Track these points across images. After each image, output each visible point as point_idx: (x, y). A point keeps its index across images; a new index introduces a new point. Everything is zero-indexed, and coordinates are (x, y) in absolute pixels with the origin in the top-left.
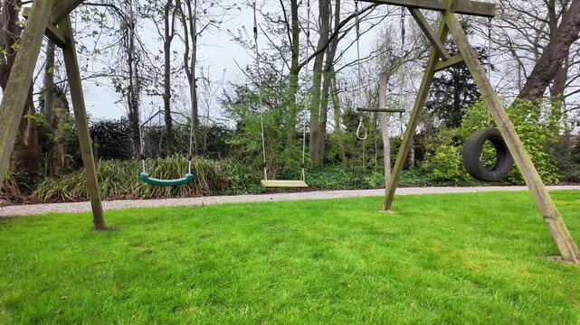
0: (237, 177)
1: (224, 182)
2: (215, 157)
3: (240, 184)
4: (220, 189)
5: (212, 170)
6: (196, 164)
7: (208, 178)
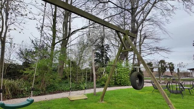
0: (26, 88)
1: (19, 91)
2: (14, 79)
3: (27, 92)
4: (17, 95)
5: (13, 86)
6: (5, 83)
7: (11, 90)
